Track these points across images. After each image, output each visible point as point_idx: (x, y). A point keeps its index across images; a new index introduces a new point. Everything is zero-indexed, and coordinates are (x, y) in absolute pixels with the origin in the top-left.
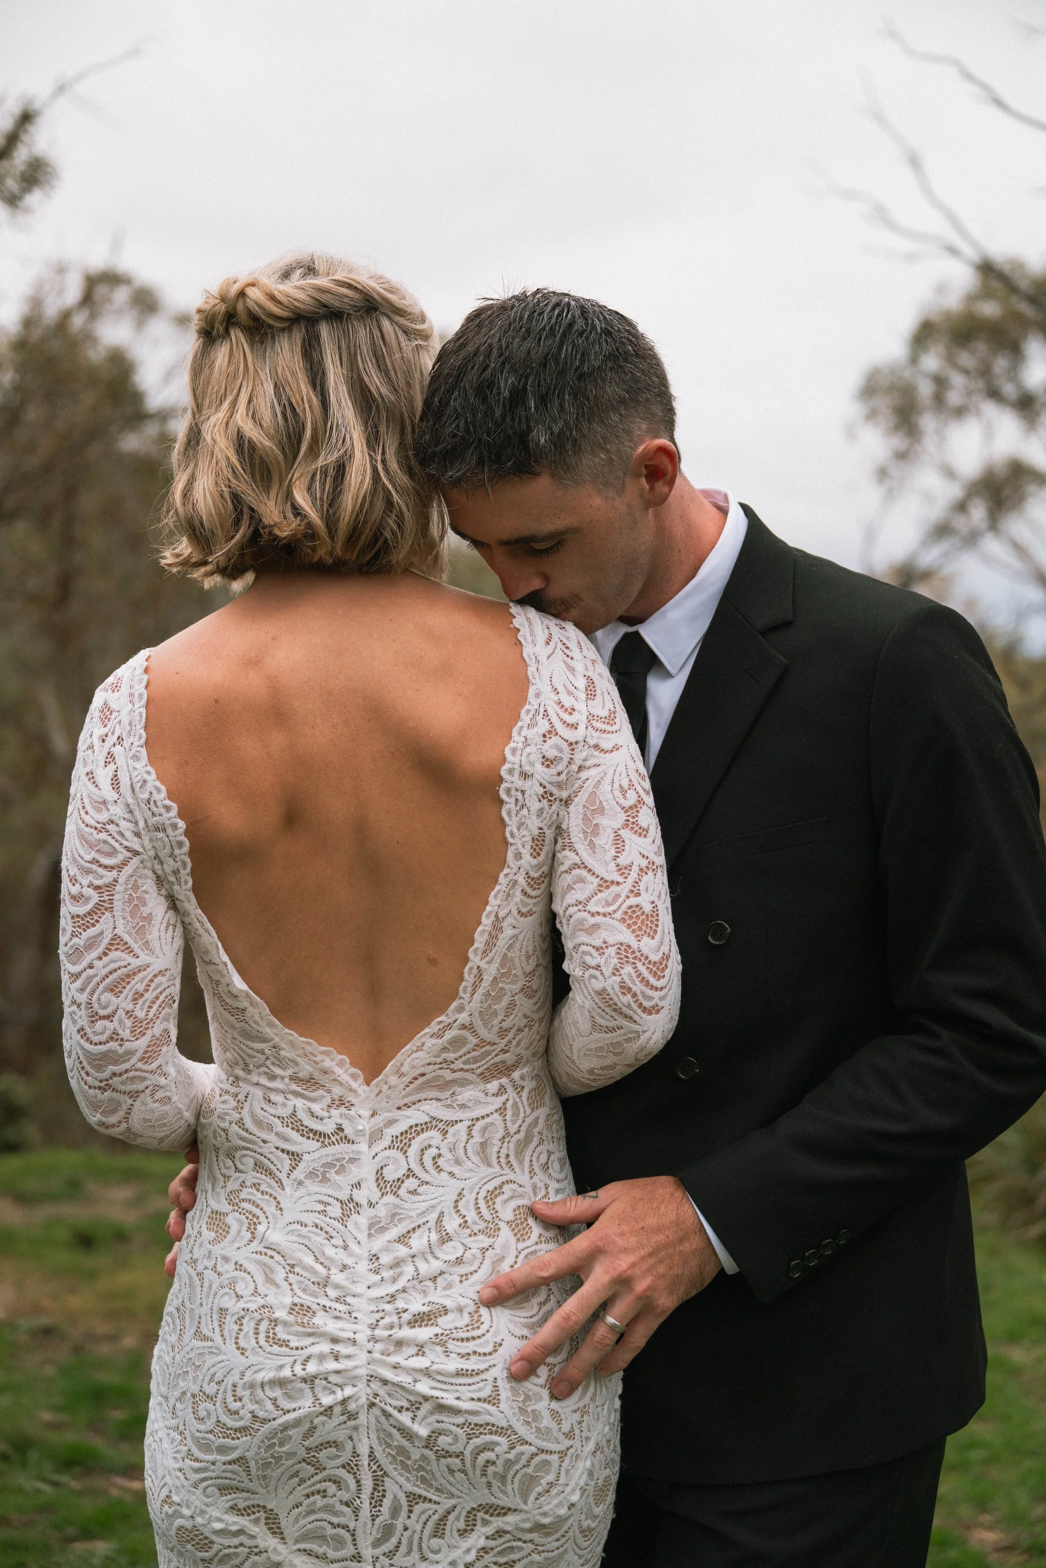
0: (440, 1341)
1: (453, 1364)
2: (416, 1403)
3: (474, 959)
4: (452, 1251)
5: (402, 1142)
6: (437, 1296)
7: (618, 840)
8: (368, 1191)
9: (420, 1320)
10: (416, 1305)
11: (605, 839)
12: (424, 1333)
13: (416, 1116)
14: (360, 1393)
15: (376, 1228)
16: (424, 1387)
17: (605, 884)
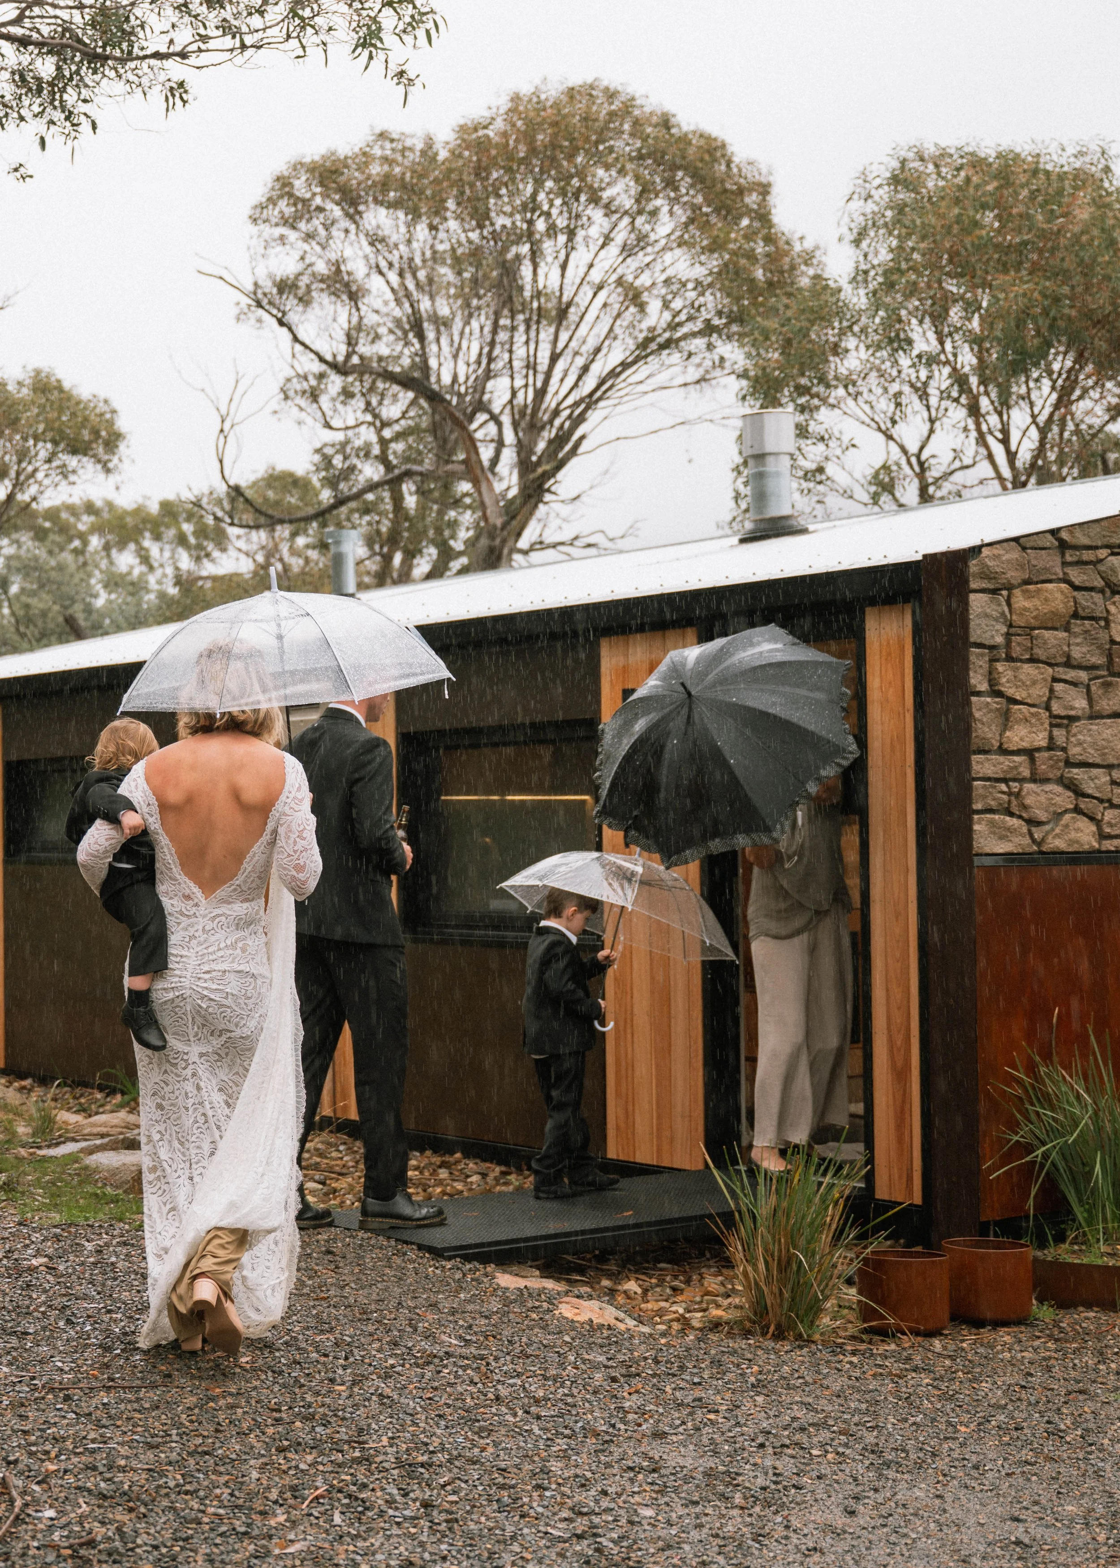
0: (212, 979)
1: (215, 987)
2: (203, 997)
3: (245, 865)
4: (220, 953)
5: (214, 918)
6: (214, 966)
7: (295, 842)
8: (200, 933)
9: (208, 972)
10: (206, 968)
11: (291, 841)
12: (207, 976)
13: (219, 911)
14: (188, 992)
15: (200, 944)
16: (205, 993)
17: (289, 855)
